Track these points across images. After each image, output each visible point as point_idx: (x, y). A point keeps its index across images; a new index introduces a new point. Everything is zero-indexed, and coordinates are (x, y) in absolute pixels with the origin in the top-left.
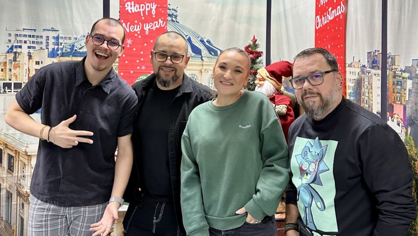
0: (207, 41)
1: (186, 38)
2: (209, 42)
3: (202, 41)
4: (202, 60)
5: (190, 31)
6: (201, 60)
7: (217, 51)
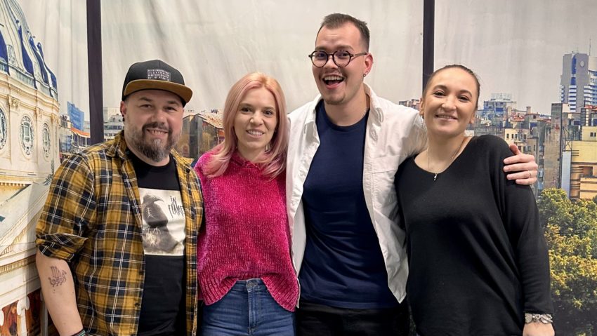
0: (38, 46)
1: (18, 29)
2: (40, 48)
3: (32, 43)
4: (36, 87)
5: (20, 13)
6: (34, 88)
7: (46, 73)
